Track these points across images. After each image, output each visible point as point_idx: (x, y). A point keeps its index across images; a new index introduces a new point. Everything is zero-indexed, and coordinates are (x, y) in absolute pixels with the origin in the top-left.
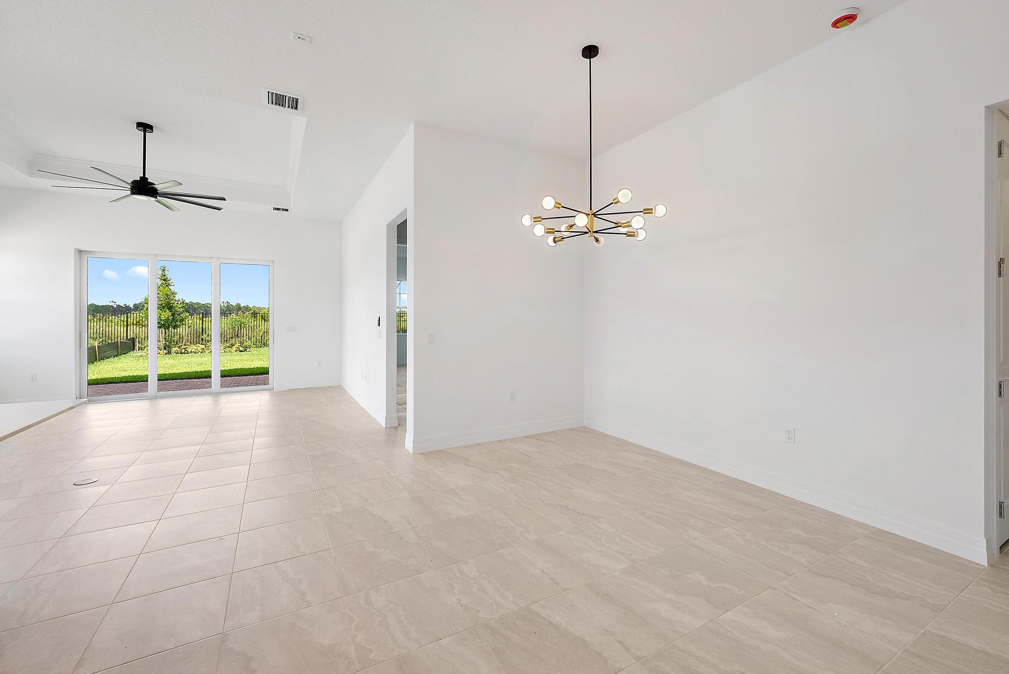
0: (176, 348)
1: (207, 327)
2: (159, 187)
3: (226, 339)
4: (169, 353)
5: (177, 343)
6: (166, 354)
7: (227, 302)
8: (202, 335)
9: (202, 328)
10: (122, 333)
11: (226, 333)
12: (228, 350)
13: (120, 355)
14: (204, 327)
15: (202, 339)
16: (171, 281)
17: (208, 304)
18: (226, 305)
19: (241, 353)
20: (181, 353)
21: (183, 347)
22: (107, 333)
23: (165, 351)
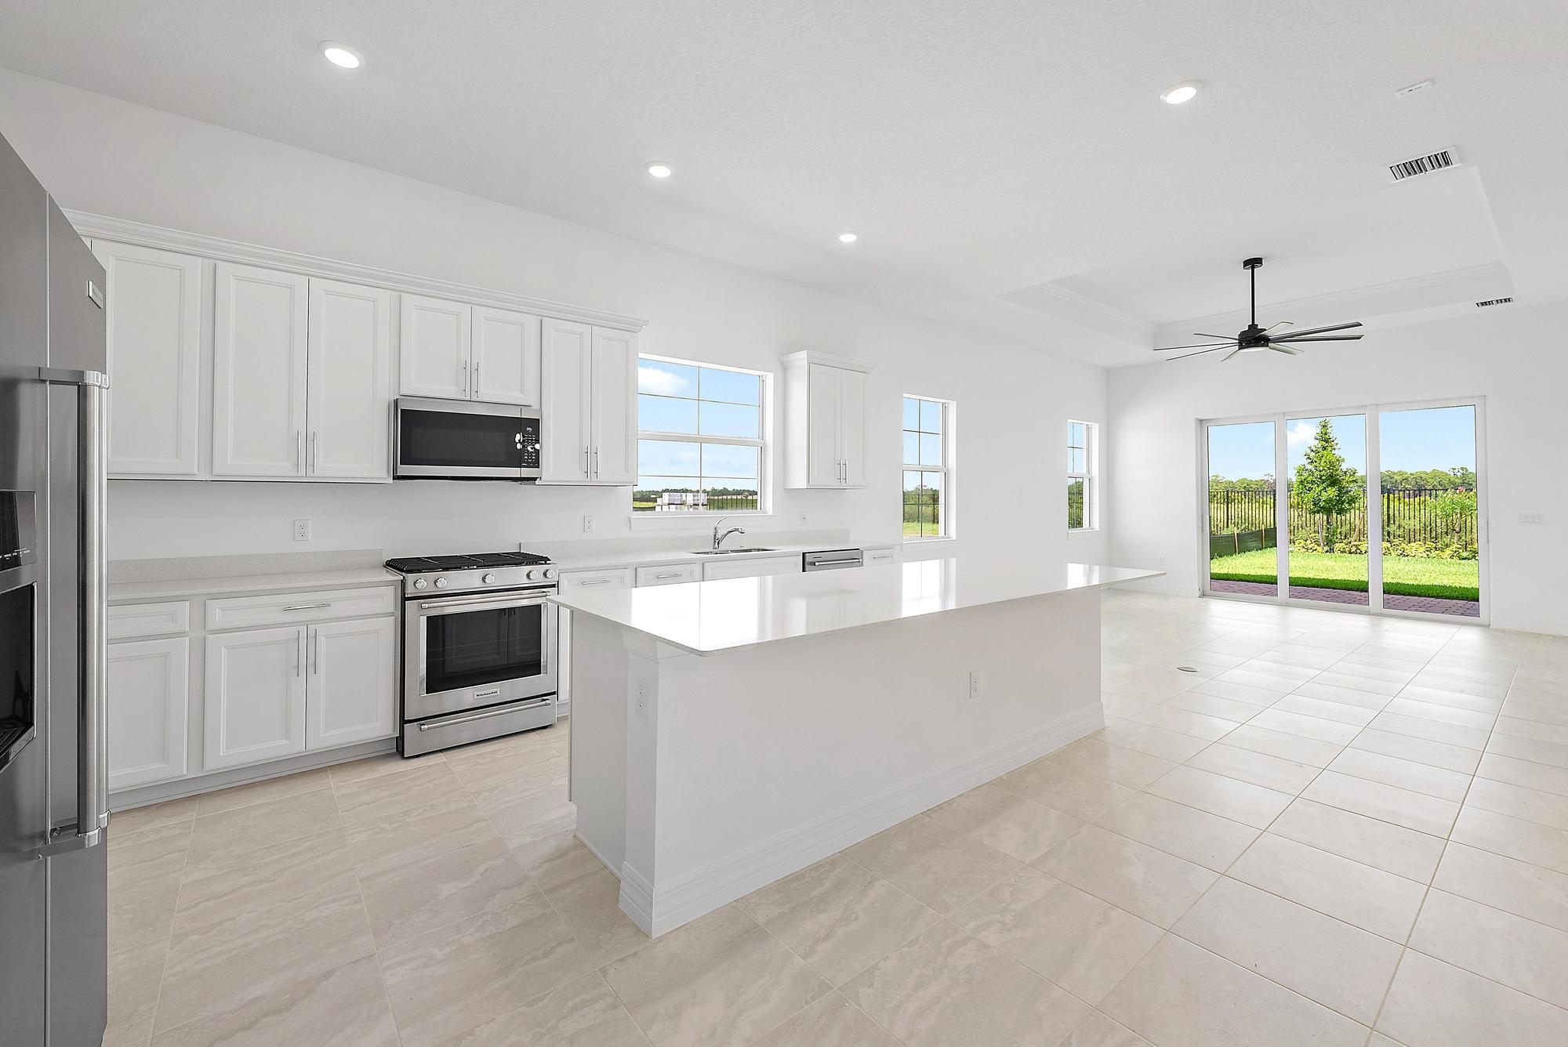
0: (1343, 544)
1: (1397, 513)
2: (1271, 333)
3: (1433, 535)
4: (1331, 550)
5: (1346, 536)
6: (1327, 552)
7: (1462, 469)
8: (1388, 526)
9: (1389, 515)
10: (1268, 519)
11: (1433, 525)
12: (1434, 553)
13: (1265, 548)
14: (1391, 513)
15: (1389, 533)
16: (1335, 442)
17: (1421, 473)
18: (1459, 474)
19: (1461, 561)
20: (1350, 553)
21: (1352, 544)
22: (1250, 518)
23: (1326, 548)
